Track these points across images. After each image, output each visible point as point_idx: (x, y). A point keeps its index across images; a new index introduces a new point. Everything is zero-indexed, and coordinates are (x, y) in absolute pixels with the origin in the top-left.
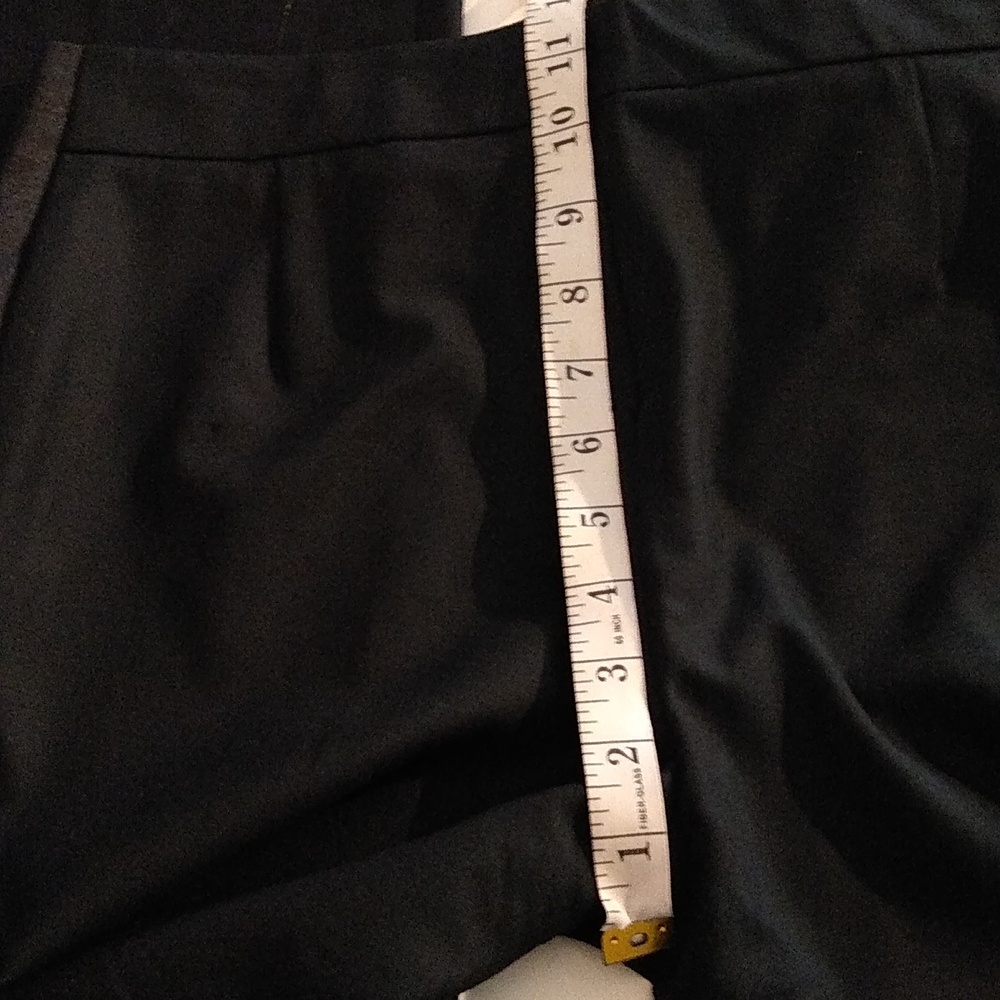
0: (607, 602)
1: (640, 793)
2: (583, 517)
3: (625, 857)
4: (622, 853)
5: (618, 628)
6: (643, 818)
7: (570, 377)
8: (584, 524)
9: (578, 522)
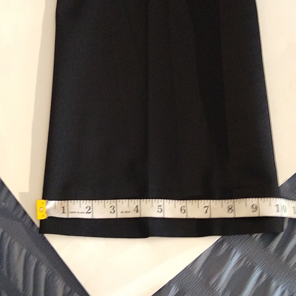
0: (135, 209)
1: (78, 213)
2: (161, 206)
3: (62, 208)
4: (63, 207)
5: (126, 212)
6: (72, 213)
7: (205, 207)
8: (159, 206)
9: (160, 205)
